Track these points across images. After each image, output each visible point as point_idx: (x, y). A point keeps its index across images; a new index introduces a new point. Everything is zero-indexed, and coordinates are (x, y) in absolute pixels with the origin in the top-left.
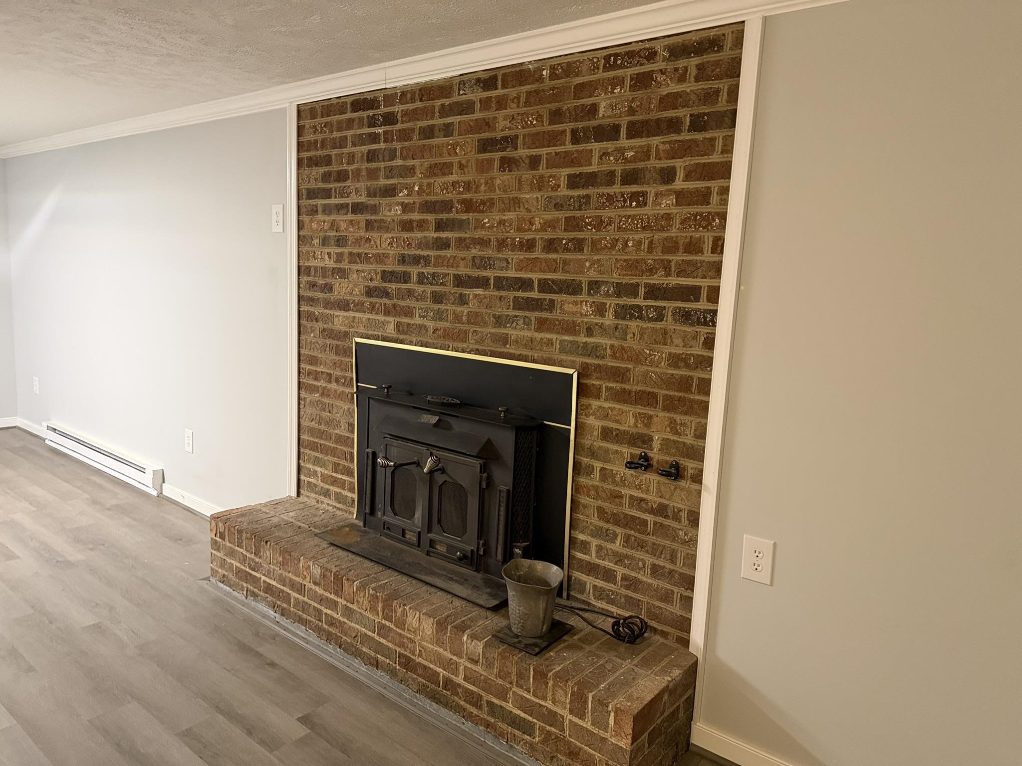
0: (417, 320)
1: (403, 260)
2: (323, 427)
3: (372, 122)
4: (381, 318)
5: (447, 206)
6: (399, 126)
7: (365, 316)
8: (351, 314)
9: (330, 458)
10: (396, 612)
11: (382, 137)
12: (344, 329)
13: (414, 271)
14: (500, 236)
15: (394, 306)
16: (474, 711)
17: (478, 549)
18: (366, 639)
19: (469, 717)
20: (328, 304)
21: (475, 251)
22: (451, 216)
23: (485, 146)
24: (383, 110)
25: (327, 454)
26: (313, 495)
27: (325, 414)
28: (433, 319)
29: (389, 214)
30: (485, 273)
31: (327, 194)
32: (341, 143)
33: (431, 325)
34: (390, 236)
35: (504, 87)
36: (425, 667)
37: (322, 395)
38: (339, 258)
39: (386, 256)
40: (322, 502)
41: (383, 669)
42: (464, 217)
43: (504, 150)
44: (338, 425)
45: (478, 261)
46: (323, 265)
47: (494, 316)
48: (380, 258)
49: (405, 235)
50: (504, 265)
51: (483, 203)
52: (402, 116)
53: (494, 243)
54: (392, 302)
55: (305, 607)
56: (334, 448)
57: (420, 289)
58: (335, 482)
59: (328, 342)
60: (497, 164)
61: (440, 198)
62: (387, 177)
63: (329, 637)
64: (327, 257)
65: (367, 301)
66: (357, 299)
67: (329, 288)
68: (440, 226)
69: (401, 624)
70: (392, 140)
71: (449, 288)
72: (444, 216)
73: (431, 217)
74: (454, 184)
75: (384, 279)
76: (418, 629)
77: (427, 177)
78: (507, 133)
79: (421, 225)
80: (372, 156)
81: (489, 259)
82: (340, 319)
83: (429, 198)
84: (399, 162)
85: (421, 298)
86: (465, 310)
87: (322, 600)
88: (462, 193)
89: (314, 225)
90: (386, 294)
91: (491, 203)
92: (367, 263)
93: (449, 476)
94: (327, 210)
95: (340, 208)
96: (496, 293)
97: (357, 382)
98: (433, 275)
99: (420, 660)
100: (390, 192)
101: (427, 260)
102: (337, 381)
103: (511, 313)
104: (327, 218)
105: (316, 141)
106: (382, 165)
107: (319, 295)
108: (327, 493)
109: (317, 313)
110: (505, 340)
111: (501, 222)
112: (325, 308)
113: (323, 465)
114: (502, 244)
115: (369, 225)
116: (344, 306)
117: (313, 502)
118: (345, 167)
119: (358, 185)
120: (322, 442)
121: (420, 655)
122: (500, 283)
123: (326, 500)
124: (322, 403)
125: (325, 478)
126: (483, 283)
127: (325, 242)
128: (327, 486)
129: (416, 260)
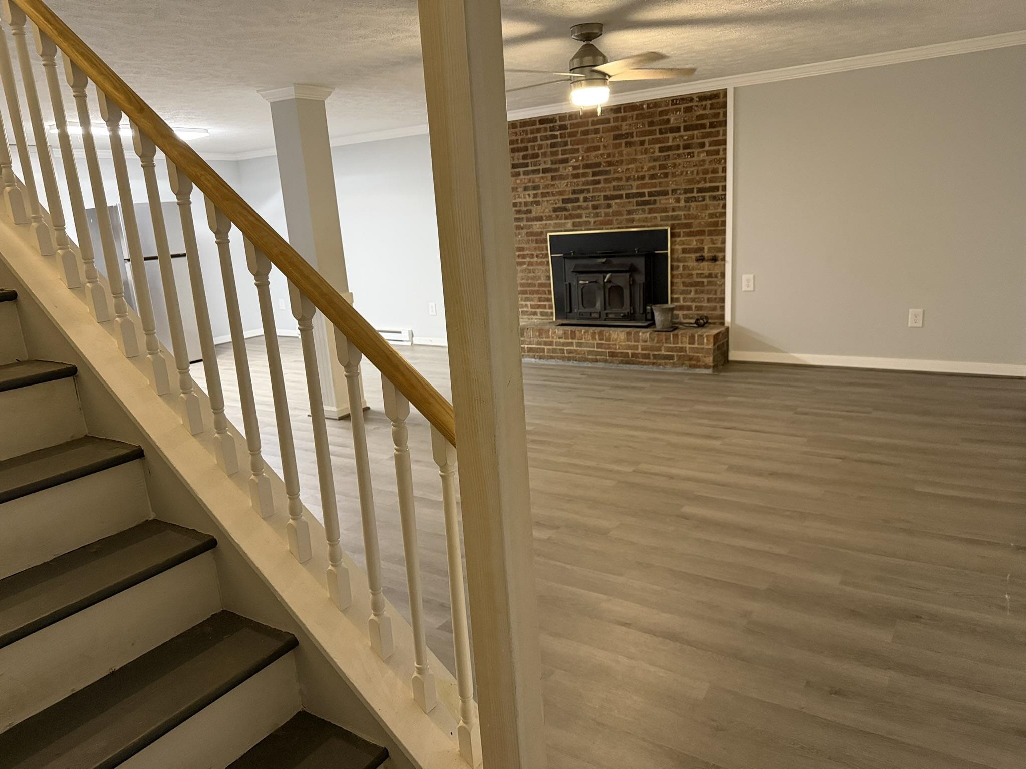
0: (584, 219)
1: (574, 192)
2: (529, 281)
3: (552, 129)
4: (563, 221)
5: (598, 165)
6: (569, 130)
7: (552, 222)
8: (544, 222)
9: (535, 296)
10: (605, 335)
11: (559, 136)
12: (539, 230)
13: (581, 197)
14: (628, 175)
15: (570, 214)
16: (647, 361)
17: (631, 311)
18: (590, 353)
19: (645, 364)
20: (528, 220)
21: (614, 183)
22: (600, 169)
23: (616, 137)
24: (558, 123)
25: (533, 294)
26: (525, 317)
27: (531, 275)
28: (593, 217)
29: (564, 171)
30: (620, 193)
31: (526, 165)
32: (534, 139)
33: (592, 220)
34: (566, 181)
35: (625, 112)
36: (622, 353)
37: (528, 265)
38: (535, 196)
39: (565, 191)
40: (532, 319)
41: (600, 361)
42: (608, 169)
43: (627, 138)
44: (539, 278)
45: (616, 188)
46: (525, 200)
47: (627, 211)
48: (560, 193)
49: (575, 180)
50: (630, 187)
51: (617, 161)
52: (570, 126)
53: (624, 179)
54: (568, 213)
55: (554, 351)
56: (537, 290)
57: (585, 204)
58: (539, 307)
59: (530, 238)
60: (623, 145)
61: (594, 161)
62: (562, 154)
63: (569, 359)
64: (527, 196)
65: (554, 215)
66: (547, 214)
67: (529, 212)
68: (594, 174)
69: (608, 340)
70: (565, 137)
71: (602, 202)
72: (597, 169)
73: (589, 171)
74: (602, 155)
75: (563, 203)
76: (617, 338)
77: (585, 152)
78: (628, 131)
79: (584, 175)
80: (553, 145)
81: (622, 186)
82: (536, 226)
83: (587, 162)
84: (569, 147)
85: (587, 208)
86: (610, 210)
87: (563, 344)
88: (606, 158)
89: (518, 181)
90: (565, 209)
91: (622, 161)
92: (552, 196)
93: (613, 283)
94: (525, 173)
95: (534, 172)
96: (627, 200)
97: (551, 254)
98: (592, 197)
99: (619, 351)
100: (566, 161)
101: (588, 191)
102: (537, 256)
103: (635, 208)
104: (526, 177)
105: (517, 140)
106: (560, 149)
107: (524, 216)
108: (535, 314)
109: (522, 225)
110: (633, 220)
111: (628, 169)
112: (527, 221)
113: (532, 300)
114: (628, 179)
115: (553, 178)
116: (540, 219)
117: (527, 320)
118: (536, 151)
119: (545, 159)
120: (530, 289)
121: (619, 349)
122: (628, 196)
123: (535, 317)
124: (528, 270)
125: (532, 307)
126: (620, 197)
127: (525, 189)
128: (534, 310)
129: (582, 191)
